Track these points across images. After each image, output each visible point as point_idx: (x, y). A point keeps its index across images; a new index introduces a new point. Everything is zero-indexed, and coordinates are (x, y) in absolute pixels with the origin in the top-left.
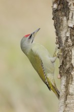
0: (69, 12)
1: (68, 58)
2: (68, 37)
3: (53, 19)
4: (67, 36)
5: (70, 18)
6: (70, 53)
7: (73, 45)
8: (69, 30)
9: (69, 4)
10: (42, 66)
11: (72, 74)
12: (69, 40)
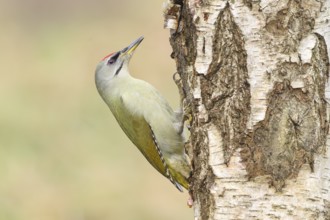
0: (197, 37)
1: (202, 155)
2: (197, 100)
3: (173, 56)
4: (196, 97)
5: (200, 53)
6: (206, 141)
7: (210, 119)
8: (198, 81)
9: (195, 17)
10: (154, 139)
11: (212, 191)
12: (201, 108)
